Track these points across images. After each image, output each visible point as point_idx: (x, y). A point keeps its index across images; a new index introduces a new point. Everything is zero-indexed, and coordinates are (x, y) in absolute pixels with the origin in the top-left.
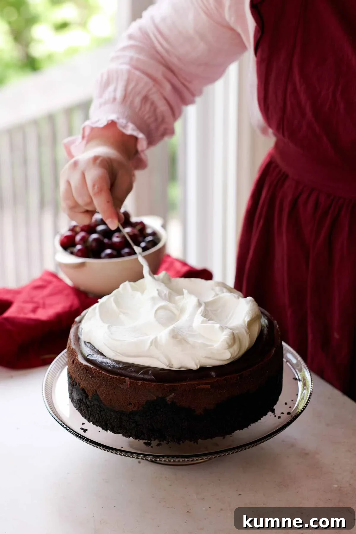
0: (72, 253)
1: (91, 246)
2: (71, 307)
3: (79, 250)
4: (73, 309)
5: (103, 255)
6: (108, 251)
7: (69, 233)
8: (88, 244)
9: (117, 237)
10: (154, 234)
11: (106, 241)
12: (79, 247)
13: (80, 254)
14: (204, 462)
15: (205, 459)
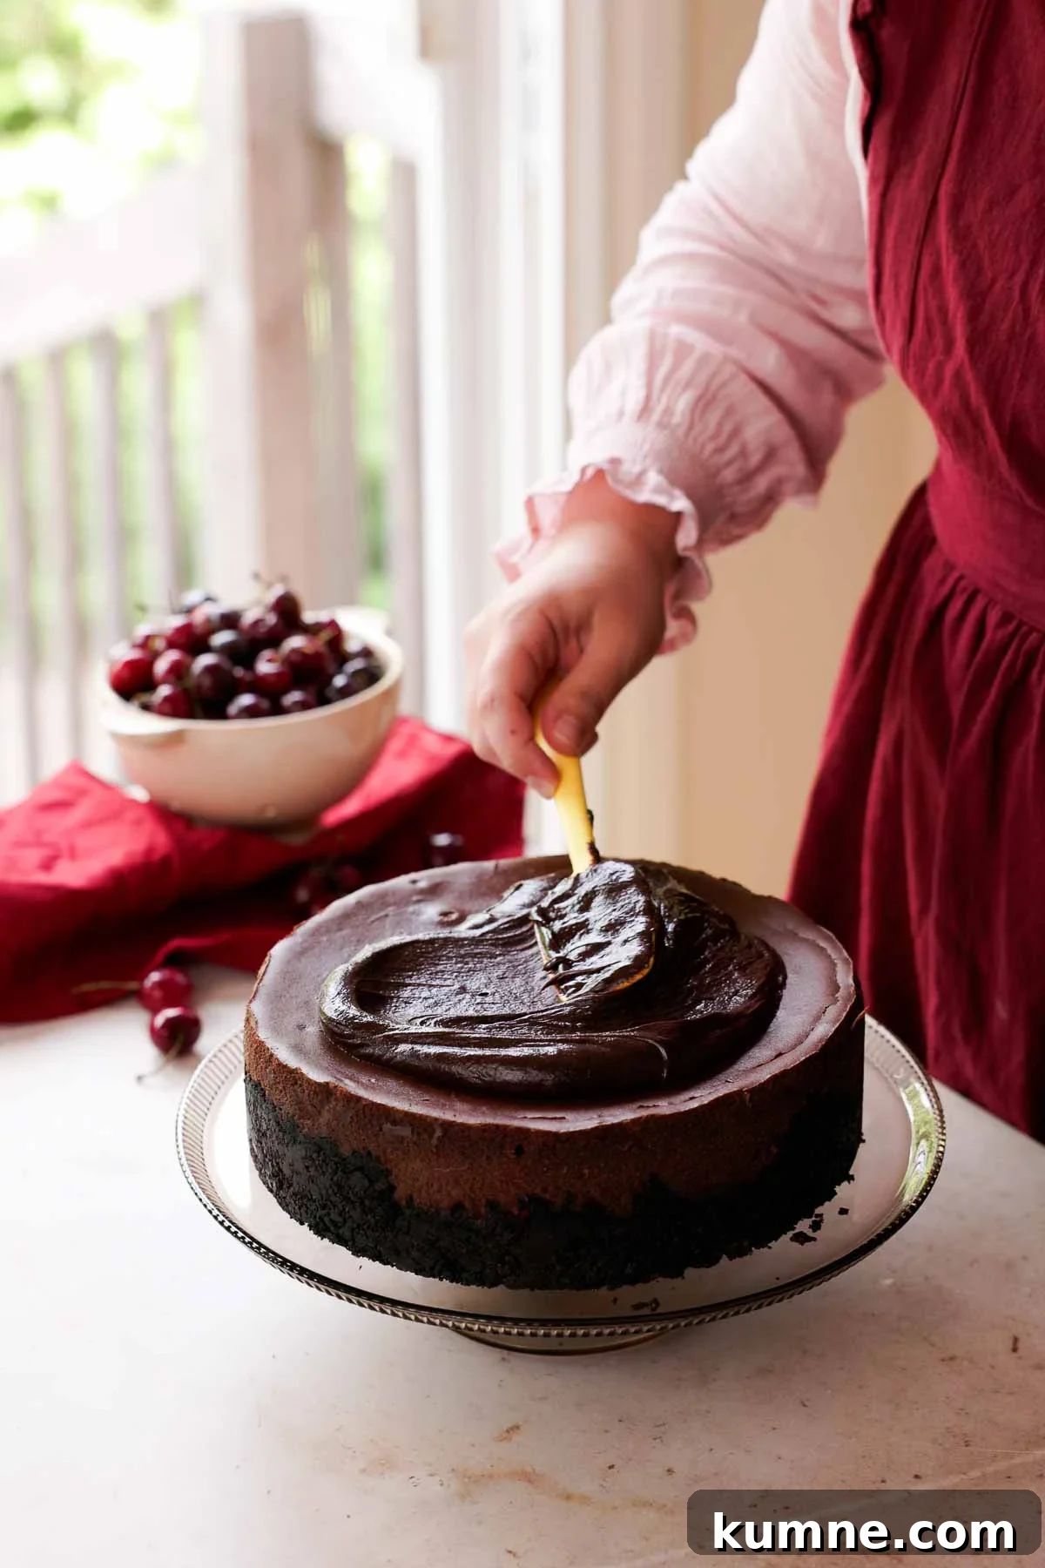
0: (146, 707)
1: (199, 687)
2: (149, 851)
3: (167, 699)
4: (157, 856)
5: (233, 709)
6: (246, 700)
7: (134, 654)
8: (190, 683)
9: (269, 661)
10: (367, 653)
11: (239, 672)
12: (164, 691)
13: (167, 708)
14: (645, 1340)
15: (649, 1331)
